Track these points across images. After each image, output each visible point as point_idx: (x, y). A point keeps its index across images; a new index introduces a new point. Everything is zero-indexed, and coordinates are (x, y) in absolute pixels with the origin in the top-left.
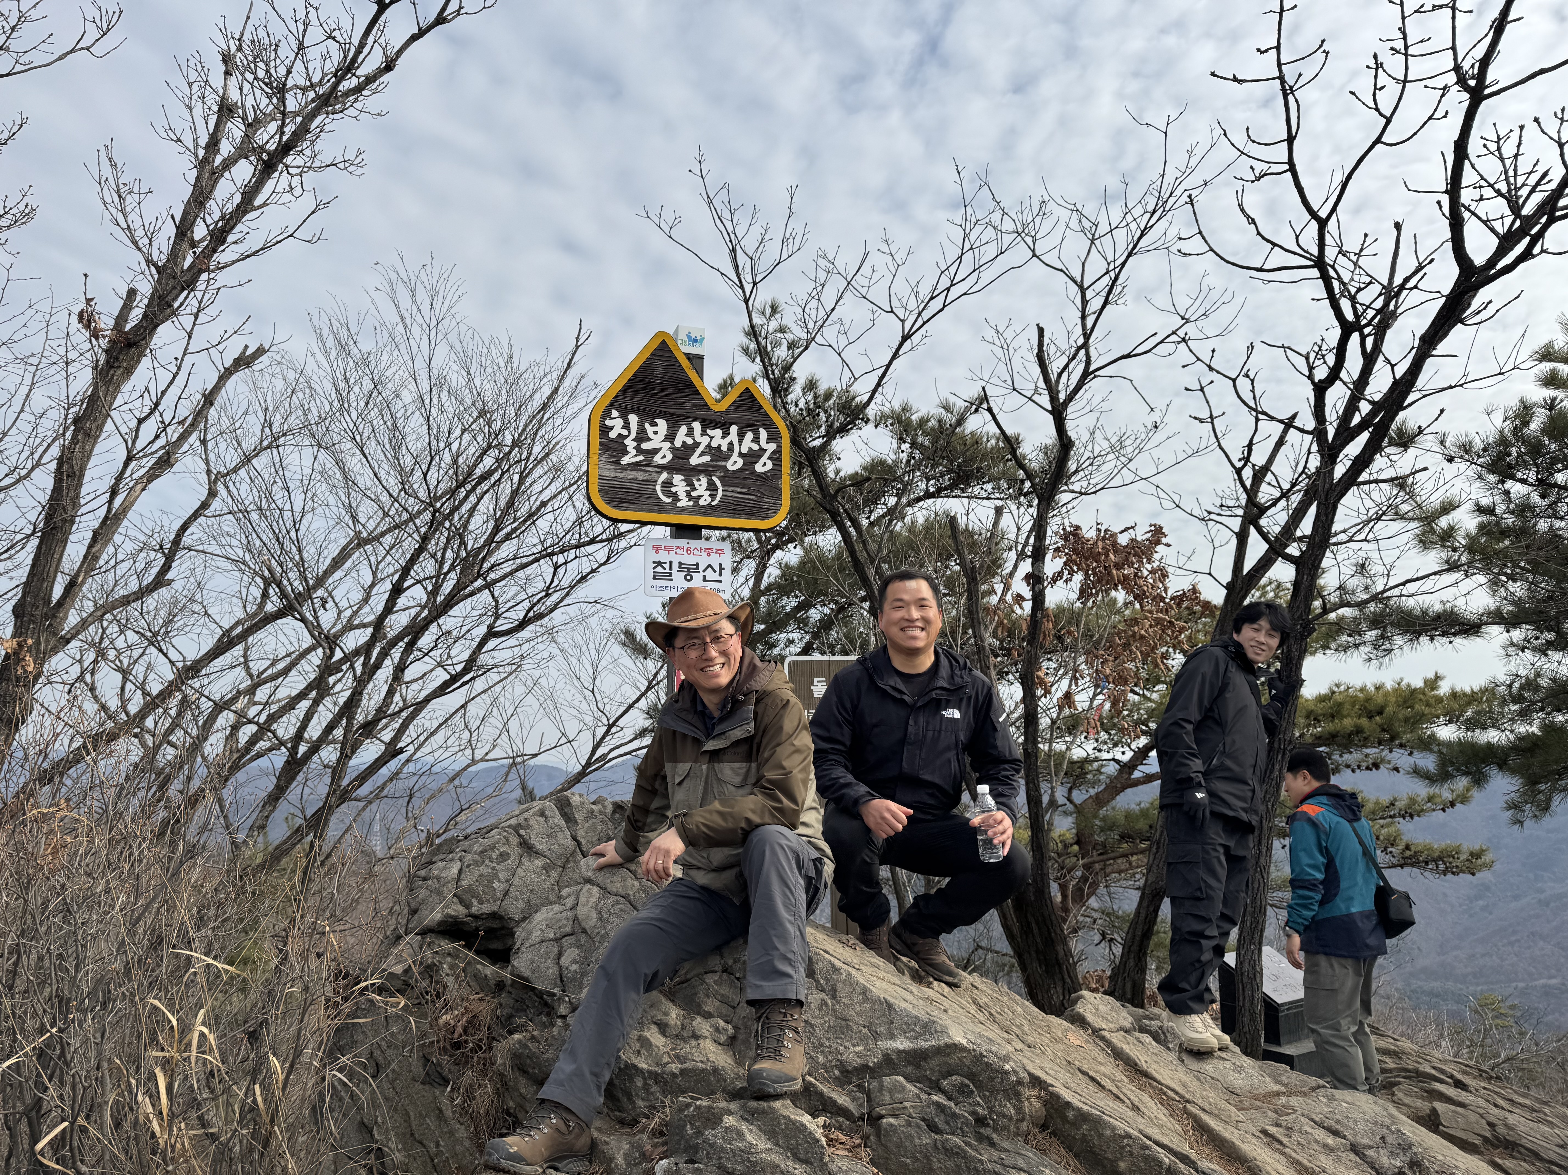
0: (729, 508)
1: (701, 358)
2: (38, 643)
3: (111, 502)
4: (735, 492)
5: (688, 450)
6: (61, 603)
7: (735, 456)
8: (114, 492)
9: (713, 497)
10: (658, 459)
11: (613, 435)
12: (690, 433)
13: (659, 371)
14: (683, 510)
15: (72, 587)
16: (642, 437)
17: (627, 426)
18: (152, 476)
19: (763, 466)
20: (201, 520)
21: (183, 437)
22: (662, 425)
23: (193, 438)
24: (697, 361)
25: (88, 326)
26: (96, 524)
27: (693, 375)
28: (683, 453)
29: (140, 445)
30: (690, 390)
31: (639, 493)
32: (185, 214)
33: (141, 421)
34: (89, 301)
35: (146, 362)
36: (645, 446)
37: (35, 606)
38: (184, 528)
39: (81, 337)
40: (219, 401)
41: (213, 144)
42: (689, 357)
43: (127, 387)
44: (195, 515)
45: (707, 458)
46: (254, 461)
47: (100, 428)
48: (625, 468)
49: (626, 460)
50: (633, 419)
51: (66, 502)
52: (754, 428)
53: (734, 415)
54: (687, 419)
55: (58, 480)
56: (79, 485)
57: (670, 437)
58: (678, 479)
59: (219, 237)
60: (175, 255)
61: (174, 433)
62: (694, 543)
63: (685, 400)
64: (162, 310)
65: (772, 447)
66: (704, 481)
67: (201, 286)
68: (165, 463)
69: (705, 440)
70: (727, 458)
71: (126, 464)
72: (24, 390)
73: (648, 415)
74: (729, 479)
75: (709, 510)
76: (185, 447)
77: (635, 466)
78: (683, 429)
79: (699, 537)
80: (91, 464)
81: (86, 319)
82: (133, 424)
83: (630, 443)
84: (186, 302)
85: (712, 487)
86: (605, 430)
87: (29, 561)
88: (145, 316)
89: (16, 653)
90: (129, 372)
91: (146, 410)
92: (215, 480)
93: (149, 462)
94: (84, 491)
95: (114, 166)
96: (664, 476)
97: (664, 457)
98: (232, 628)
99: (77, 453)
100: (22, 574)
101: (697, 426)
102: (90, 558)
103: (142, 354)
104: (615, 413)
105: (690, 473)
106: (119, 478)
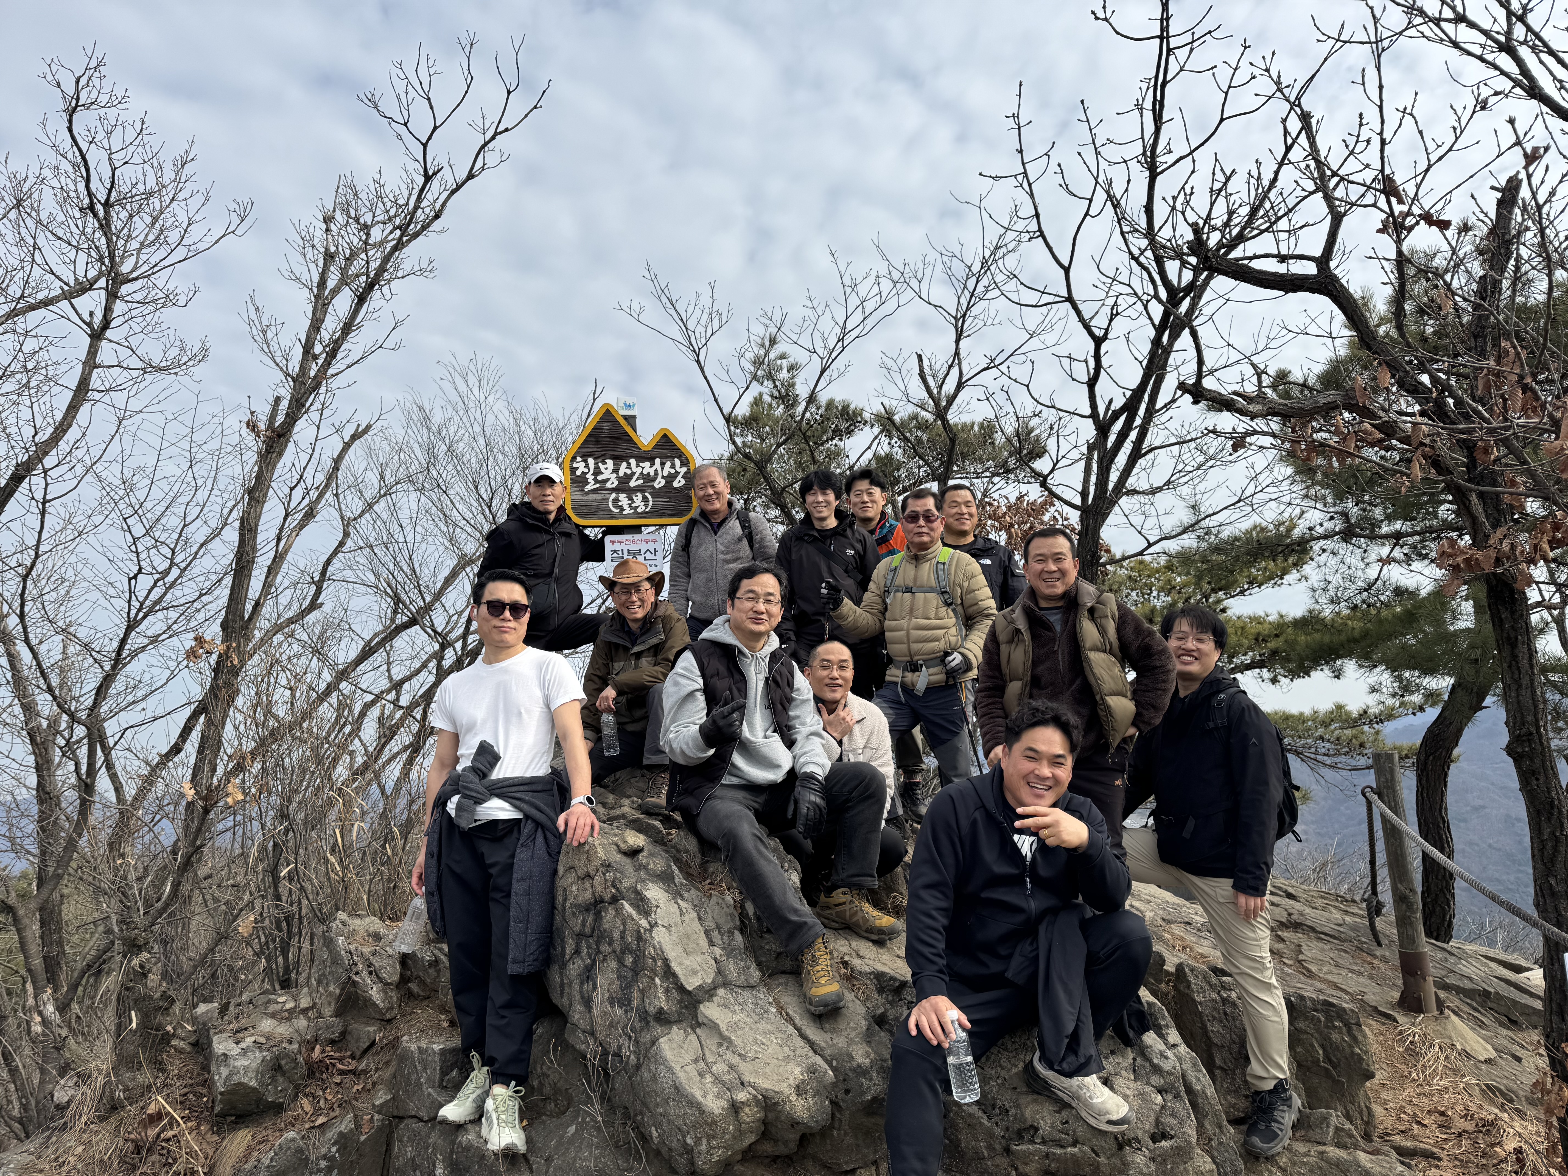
0: (657, 512)
1: (634, 417)
2: (239, 646)
3: (277, 545)
4: (661, 501)
5: (628, 477)
6: (250, 618)
7: (659, 479)
8: (279, 539)
9: (646, 506)
10: (609, 485)
11: (578, 473)
12: (629, 466)
13: (606, 429)
14: (627, 516)
15: (257, 605)
16: (597, 472)
17: (587, 466)
18: (302, 526)
19: (679, 482)
20: (340, 555)
21: (321, 496)
22: (610, 463)
23: (328, 495)
24: (631, 420)
25: (253, 430)
26: (269, 562)
27: (628, 429)
28: (624, 481)
29: (292, 505)
30: (627, 439)
31: (598, 508)
32: (308, 338)
33: (292, 489)
34: (252, 413)
35: (291, 445)
36: (600, 478)
37: (234, 621)
38: (328, 562)
39: (249, 438)
40: (343, 467)
41: (322, 283)
42: (626, 418)
43: (280, 465)
44: (335, 552)
45: (641, 482)
46: (376, 507)
47: (265, 495)
48: (587, 493)
49: (588, 488)
50: (591, 461)
51: (248, 549)
52: (671, 458)
53: (657, 452)
54: (626, 458)
55: (241, 535)
56: (255, 537)
57: (616, 471)
58: (622, 496)
59: (332, 355)
60: (304, 368)
61: (314, 494)
62: (637, 537)
63: (624, 446)
64: (299, 410)
65: (684, 470)
66: (640, 496)
67: (323, 390)
68: (310, 515)
69: (639, 470)
70: (654, 480)
71: (285, 519)
72: (213, 474)
73: (600, 458)
74: (656, 493)
75: (644, 515)
76: (323, 501)
77: (594, 491)
78: (624, 464)
79: (640, 532)
80: (261, 522)
81: (252, 426)
82: (287, 491)
83: (590, 477)
84: (314, 403)
85: (645, 500)
86: (573, 470)
87: (227, 592)
88: (287, 415)
89: (226, 653)
90: (280, 454)
91: (295, 482)
92: (348, 524)
93: (299, 516)
94: (258, 541)
95: (257, 309)
96: (614, 495)
97: (613, 483)
98: (372, 640)
99: (252, 515)
100: (224, 601)
101: (633, 461)
102: (267, 585)
103: (288, 441)
104: (579, 459)
105: (630, 492)
106: (281, 529)
